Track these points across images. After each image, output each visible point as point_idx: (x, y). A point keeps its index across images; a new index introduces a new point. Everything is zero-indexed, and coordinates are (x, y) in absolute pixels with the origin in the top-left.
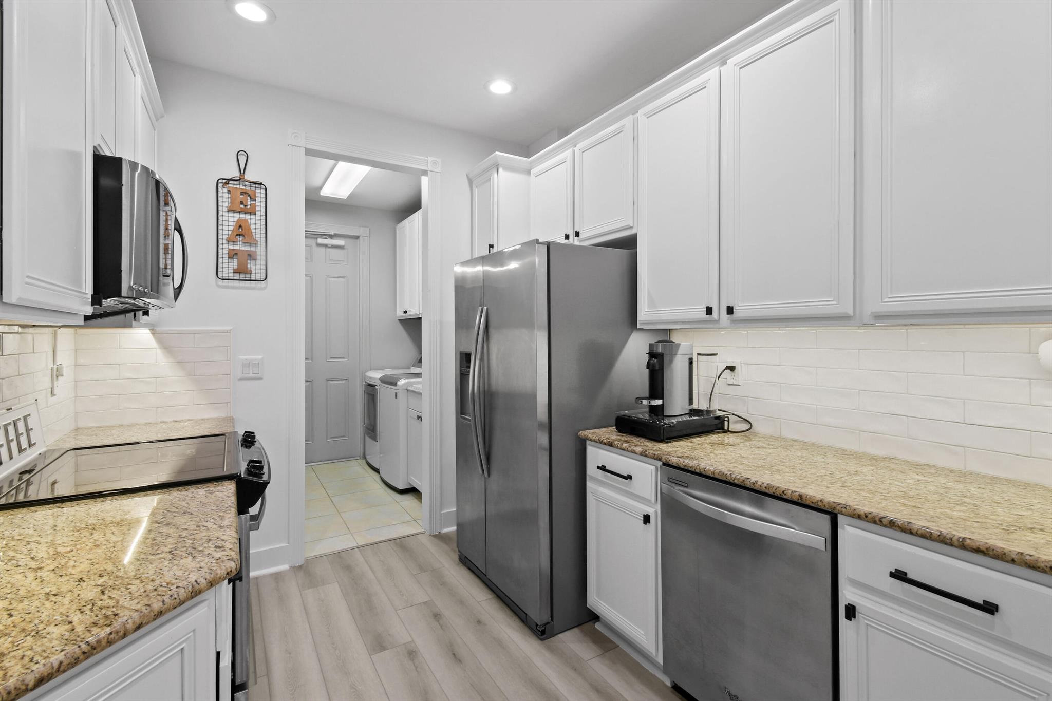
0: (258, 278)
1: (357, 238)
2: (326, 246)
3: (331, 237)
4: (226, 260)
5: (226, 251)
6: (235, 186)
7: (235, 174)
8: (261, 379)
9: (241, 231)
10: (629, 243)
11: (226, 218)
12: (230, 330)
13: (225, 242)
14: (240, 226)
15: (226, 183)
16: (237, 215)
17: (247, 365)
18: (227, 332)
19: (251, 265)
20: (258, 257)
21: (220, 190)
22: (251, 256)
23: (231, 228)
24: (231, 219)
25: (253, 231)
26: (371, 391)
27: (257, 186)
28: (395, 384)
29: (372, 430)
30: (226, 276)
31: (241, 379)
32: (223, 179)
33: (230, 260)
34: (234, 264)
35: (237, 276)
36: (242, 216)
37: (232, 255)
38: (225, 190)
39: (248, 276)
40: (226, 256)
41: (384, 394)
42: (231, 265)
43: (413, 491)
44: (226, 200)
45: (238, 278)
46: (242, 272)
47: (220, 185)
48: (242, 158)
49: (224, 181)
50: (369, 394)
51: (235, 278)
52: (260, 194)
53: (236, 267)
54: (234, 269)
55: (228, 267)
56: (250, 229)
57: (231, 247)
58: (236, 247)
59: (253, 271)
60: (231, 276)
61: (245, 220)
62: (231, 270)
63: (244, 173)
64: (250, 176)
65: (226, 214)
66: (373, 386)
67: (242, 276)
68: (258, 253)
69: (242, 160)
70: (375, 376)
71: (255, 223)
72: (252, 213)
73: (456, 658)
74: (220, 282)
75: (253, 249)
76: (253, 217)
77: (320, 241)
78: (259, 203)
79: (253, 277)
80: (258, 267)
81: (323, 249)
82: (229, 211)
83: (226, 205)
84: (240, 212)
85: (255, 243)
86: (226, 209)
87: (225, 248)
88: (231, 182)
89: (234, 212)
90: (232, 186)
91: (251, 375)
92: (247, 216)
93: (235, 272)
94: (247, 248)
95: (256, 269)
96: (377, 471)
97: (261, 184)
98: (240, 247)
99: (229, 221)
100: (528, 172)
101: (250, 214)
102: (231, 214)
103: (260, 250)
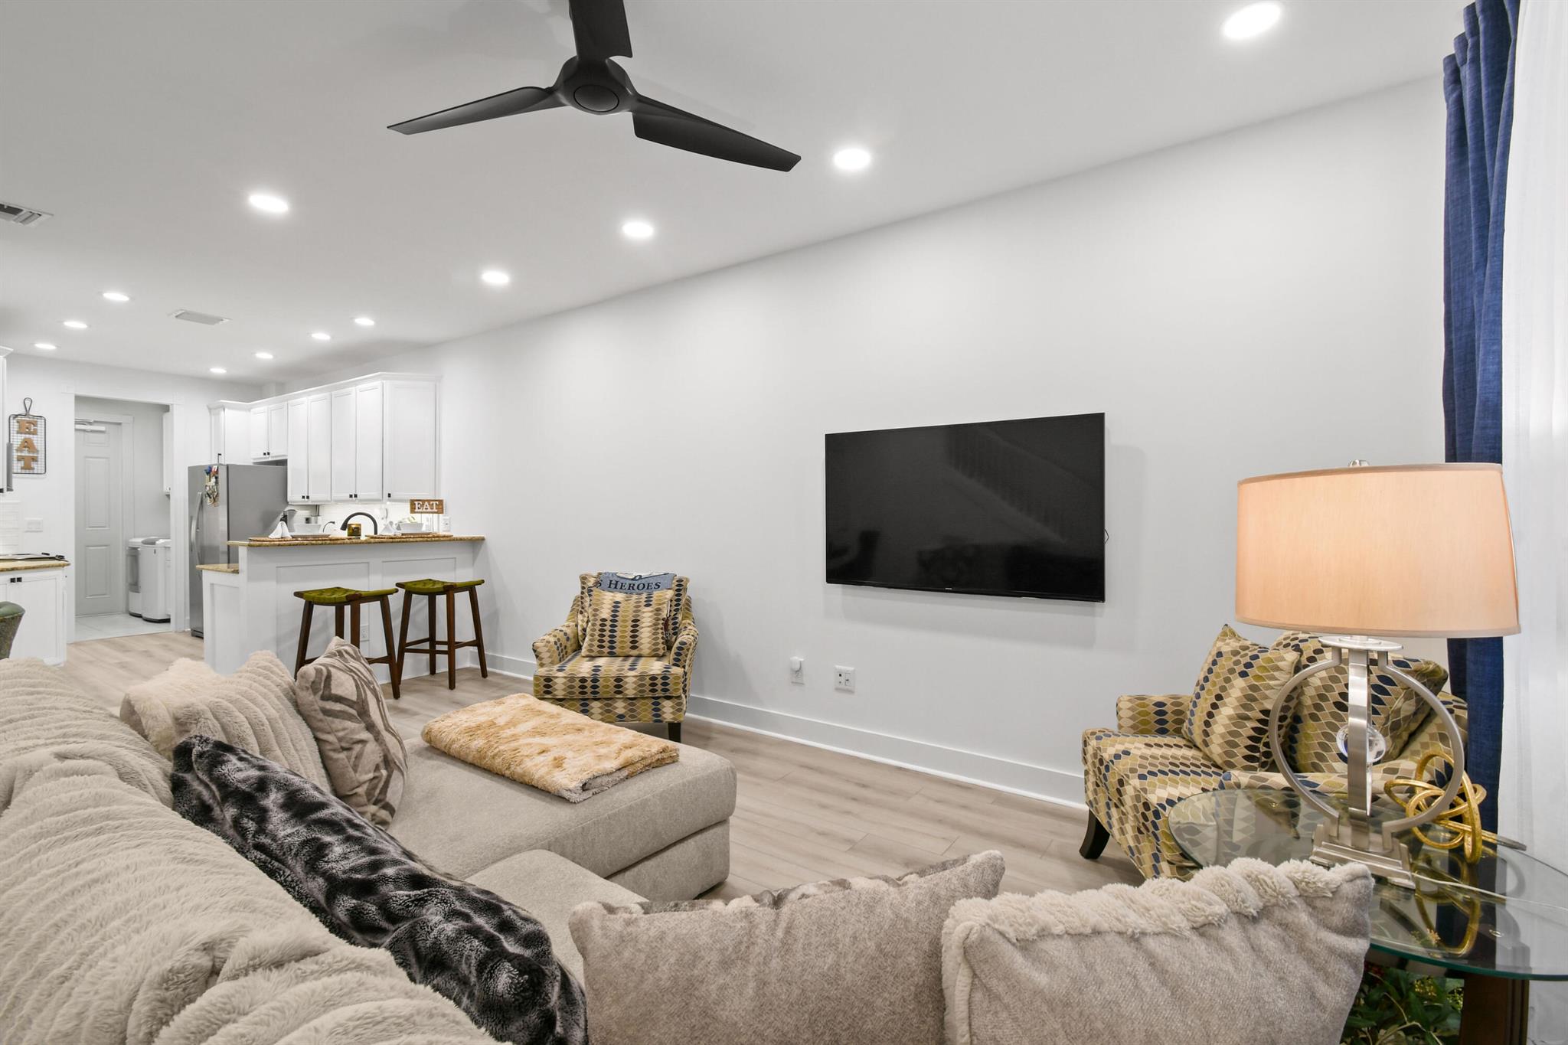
0: (40, 472)
1: (120, 424)
2: (84, 431)
3: (90, 423)
4: (15, 462)
5: (15, 456)
6: (23, 418)
7: (23, 411)
8: (41, 532)
9: (27, 445)
10: (283, 463)
11: (15, 437)
12: (19, 503)
13: (15, 451)
14: (26, 441)
15: (16, 417)
16: (23, 435)
17: (30, 524)
18: (16, 504)
19: (34, 465)
20: (39, 460)
21: (11, 421)
22: (34, 459)
23: (19, 443)
24: (19, 437)
25: (36, 444)
26: (134, 554)
27: (39, 418)
28: (153, 543)
29: (134, 585)
30: (15, 471)
31: (26, 532)
32: (14, 415)
33: (19, 462)
34: (21, 464)
35: (23, 471)
36: (27, 436)
37: (20, 459)
38: (15, 421)
39: (31, 471)
40: (15, 459)
41: (146, 554)
42: (19, 465)
43: (167, 621)
44: (16, 427)
45: (25, 472)
46: (27, 468)
47: (12, 418)
48: (27, 402)
50: (132, 556)
51: (21, 472)
52: (40, 423)
53: (23, 466)
55: (17, 465)
56: (33, 444)
57: (19, 454)
58: (23, 454)
59: (36, 468)
60: (19, 471)
61: (30, 439)
62: (19, 467)
63: (29, 411)
64: (33, 412)
65: (15, 435)
66: (136, 549)
67: (27, 471)
69: (28, 403)
70: (138, 541)
71: (37, 440)
72: (35, 433)
73: (171, 650)
75: (35, 455)
76: (35, 436)
78: (40, 428)
79: (35, 471)
80: (39, 465)
82: (18, 433)
83: (16, 429)
84: (25, 433)
85: (37, 451)
86: (15, 432)
87: (15, 453)
88: (19, 416)
89: (22, 433)
90: (20, 418)
91: (33, 530)
92: (31, 436)
93: (22, 468)
94: (32, 454)
95: (38, 467)
96: (140, 616)
97: (41, 416)
98: (25, 453)
99: (17, 440)
100: (249, 410)
101: (33, 434)
102: (19, 435)
103: (41, 456)
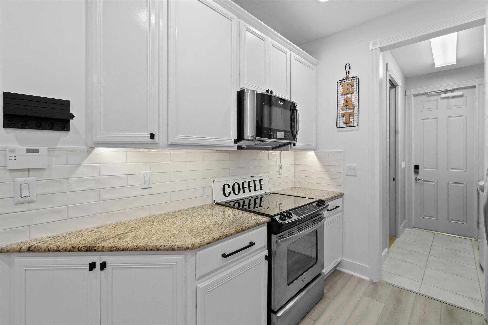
0: (355, 125)
1: (475, 87)
2: (448, 98)
3: (452, 91)
4: (341, 119)
5: (341, 114)
6: (345, 82)
7: (345, 76)
8: (356, 176)
9: (347, 103)
11: (341, 99)
12: (342, 151)
13: (341, 110)
14: (347, 101)
15: (341, 82)
16: (346, 96)
17: (350, 168)
18: (341, 152)
19: (352, 119)
20: (355, 115)
21: (339, 86)
22: (351, 115)
23: (343, 103)
24: (343, 99)
25: (353, 102)
27: (355, 78)
30: (341, 126)
31: (347, 175)
32: (339, 81)
33: (343, 118)
34: (344, 120)
35: (345, 125)
36: (348, 96)
37: (343, 116)
38: (341, 86)
39: (350, 125)
40: (341, 117)
42: (343, 121)
44: (341, 90)
45: (346, 126)
46: (348, 123)
47: (339, 84)
48: (348, 67)
49: (340, 81)
51: (345, 126)
52: (356, 82)
53: (345, 121)
54: (344, 122)
55: (342, 121)
56: (351, 101)
57: (343, 112)
58: (345, 112)
59: (352, 122)
60: (343, 125)
61: (349, 98)
62: (343, 123)
63: (348, 75)
64: (351, 75)
65: (341, 97)
67: (348, 125)
68: (355, 112)
71: (353, 97)
72: (353, 92)
74: (339, 129)
75: (352, 111)
76: (353, 95)
77: (443, 95)
78: (356, 87)
79: (352, 125)
80: (355, 119)
81: (446, 100)
82: (342, 95)
83: (341, 92)
84: (347, 94)
85: (353, 108)
86: (341, 95)
87: (340, 112)
88: (343, 81)
89: (344, 95)
90: (344, 82)
91: (351, 174)
92: (350, 95)
94: (350, 111)
95: (354, 120)
97: (356, 77)
98: (347, 111)
99: (342, 100)
101: (351, 93)
102: (343, 96)
103: (355, 111)
